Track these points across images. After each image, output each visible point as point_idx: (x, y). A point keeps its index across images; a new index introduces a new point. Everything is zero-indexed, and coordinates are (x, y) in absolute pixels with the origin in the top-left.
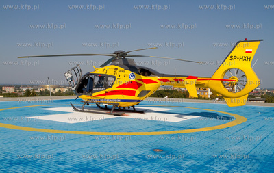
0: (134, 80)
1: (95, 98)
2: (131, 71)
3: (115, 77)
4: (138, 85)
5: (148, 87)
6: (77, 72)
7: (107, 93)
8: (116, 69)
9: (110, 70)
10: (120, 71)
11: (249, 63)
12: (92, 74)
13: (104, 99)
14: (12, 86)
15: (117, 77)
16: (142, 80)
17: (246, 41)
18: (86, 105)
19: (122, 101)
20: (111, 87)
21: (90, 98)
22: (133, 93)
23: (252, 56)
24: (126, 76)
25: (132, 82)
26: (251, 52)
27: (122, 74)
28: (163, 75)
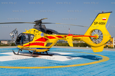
0: (43, 37)
1: (24, 47)
2: (42, 31)
3: (34, 35)
4: (45, 40)
5: (51, 41)
6: (16, 32)
7: (30, 44)
8: (35, 31)
9: (32, 31)
10: (36, 32)
11: (104, 26)
12: (23, 34)
13: (28, 48)
14: (6, 41)
15: (35, 35)
16: (47, 37)
17: (103, 13)
18: (20, 51)
19: (37, 48)
20: (32, 41)
21: (22, 47)
22: (43, 44)
23: (106, 21)
24: (39, 35)
25: (42, 38)
26: (105, 20)
27: (37, 33)
28: (60, 34)
